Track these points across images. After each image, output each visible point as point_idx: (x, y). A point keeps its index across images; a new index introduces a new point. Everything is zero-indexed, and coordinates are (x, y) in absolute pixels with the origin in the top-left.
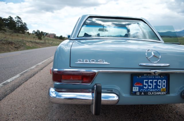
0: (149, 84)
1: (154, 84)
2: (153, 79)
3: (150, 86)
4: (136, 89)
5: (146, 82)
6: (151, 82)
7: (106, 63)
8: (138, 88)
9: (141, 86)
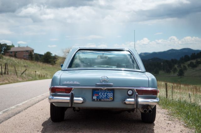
0: (103, 95)
1: (105, 95)
2: (105, 92)
3: (103, 96)
4: (95, 98)
5: (101, 94)
6: (103, 94)
7: (78, 83)
8: (96, 97)
9: (98, 96)
